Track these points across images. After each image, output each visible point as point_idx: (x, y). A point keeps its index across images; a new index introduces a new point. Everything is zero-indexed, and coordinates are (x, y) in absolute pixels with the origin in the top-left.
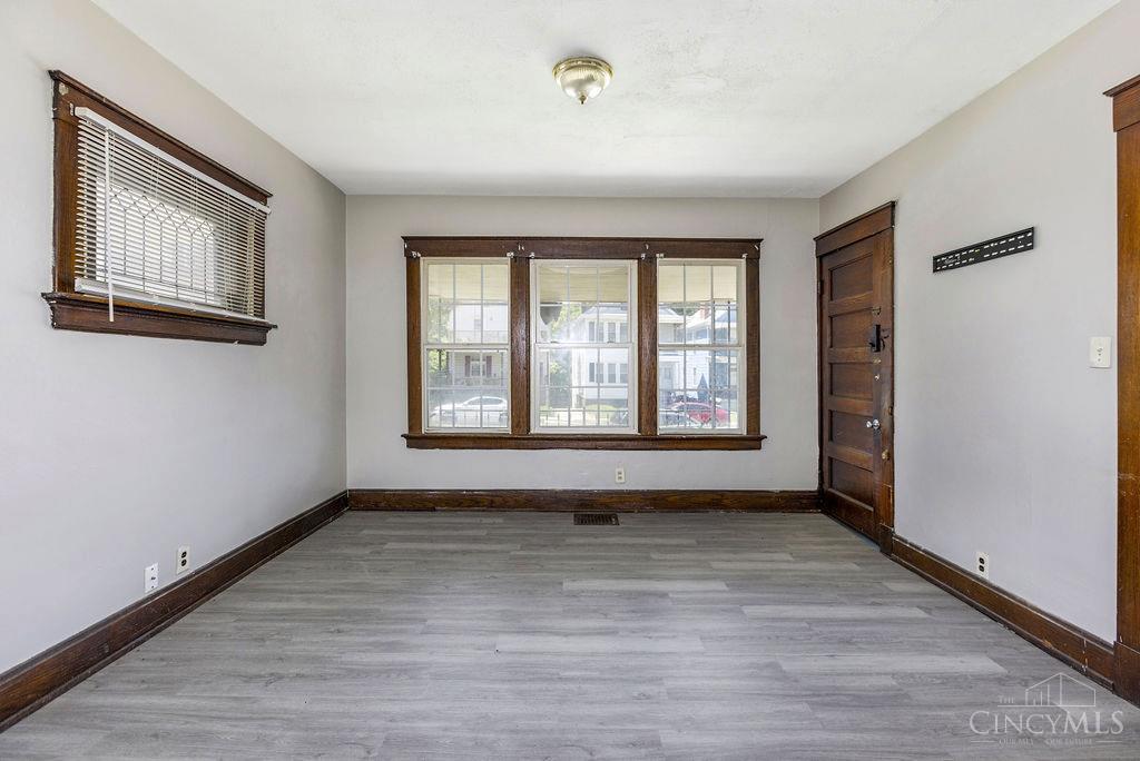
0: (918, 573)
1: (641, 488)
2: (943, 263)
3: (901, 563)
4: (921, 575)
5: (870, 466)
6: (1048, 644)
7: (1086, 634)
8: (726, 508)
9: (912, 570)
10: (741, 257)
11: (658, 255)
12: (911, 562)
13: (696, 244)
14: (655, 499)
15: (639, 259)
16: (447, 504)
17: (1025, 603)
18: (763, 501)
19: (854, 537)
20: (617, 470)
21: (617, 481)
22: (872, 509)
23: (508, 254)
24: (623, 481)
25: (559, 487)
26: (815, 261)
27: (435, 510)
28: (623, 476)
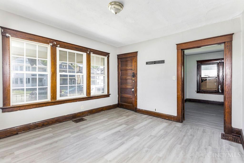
0: (143, 114)
1: (87, 110)
2: (148, 63)
3: (139, 113)
4: (144, 114)
5: (132, 97)
6: (167, 119)
7: (173, 116)
8: (104, 110)
9: (142, 114)
10: (106, 56)
11: (91, 53)
12: (142, 112)
13: (99, 52)
14: (90, 112)
15: (87, 53)
16: (24, 130)
17: (163, 114)
18: (110, 107)
19: (128, 111)
20: (82, 106)
21: (82, 109)
22: (132, 105)
23: (50, 44)
24: (83, 109)
25: (66, 114)
26: (117, 59)
27: (18, 134)
28: (83, 108)
